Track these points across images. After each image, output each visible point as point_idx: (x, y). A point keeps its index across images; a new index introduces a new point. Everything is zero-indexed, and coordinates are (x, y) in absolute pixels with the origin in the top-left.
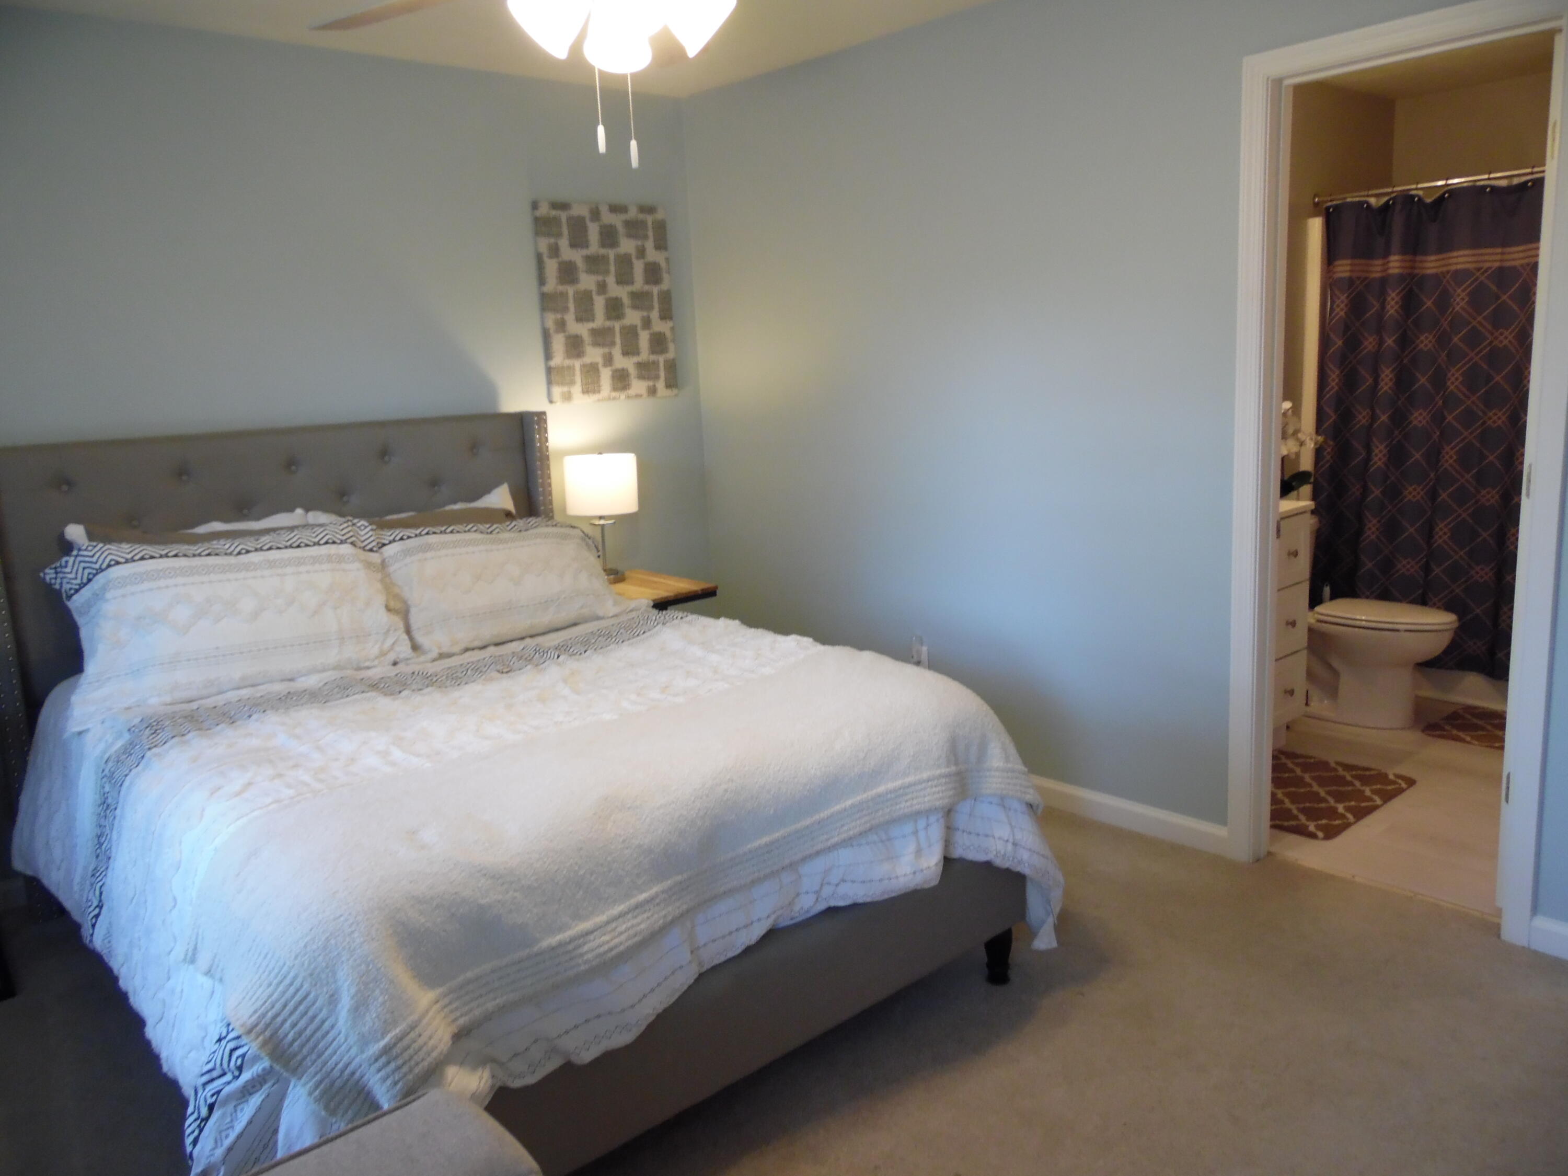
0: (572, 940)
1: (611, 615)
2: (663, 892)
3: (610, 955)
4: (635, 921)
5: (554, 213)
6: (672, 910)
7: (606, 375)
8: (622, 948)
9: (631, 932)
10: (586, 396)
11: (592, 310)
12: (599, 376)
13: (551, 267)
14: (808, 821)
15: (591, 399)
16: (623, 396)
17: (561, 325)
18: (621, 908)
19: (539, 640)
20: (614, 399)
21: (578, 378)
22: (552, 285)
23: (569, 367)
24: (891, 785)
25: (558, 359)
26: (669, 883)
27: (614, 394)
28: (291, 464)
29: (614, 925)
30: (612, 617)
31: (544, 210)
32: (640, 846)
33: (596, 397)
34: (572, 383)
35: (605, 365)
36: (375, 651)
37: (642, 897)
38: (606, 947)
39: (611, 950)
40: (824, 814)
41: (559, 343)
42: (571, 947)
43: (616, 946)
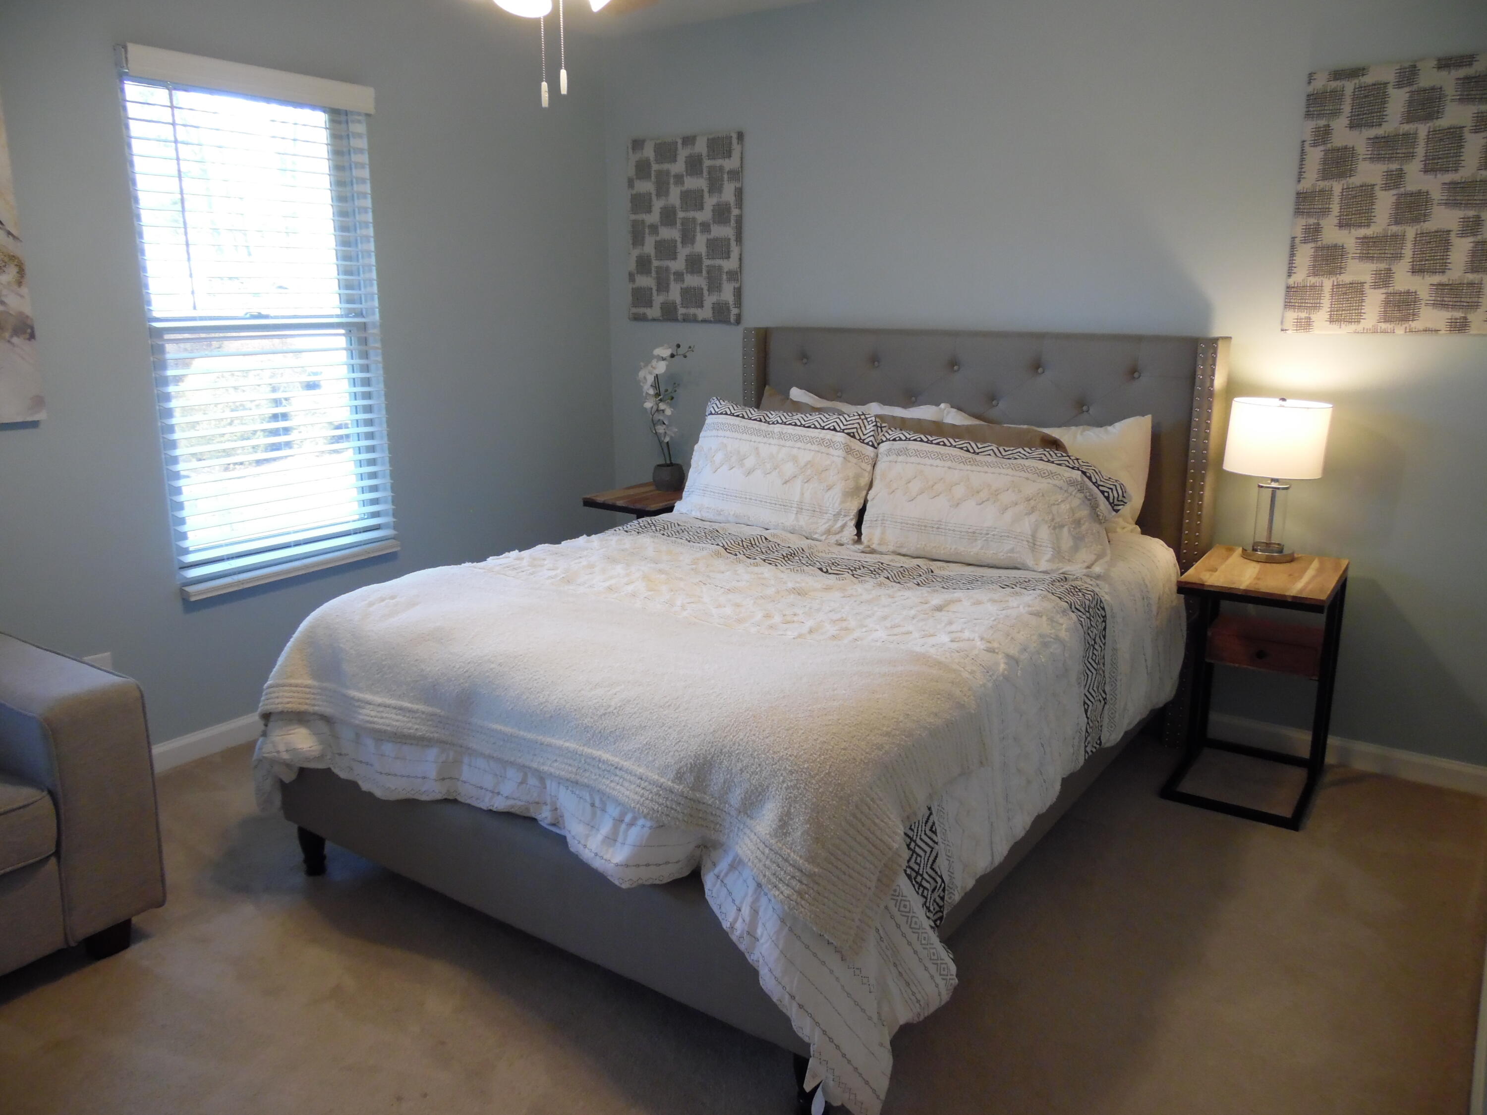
0: (359, 700)
1: (1039, 570)
2: (423, 713)
3: (369, 725)
4: (394, 716)
5: (1334, 84)
6: (422, 730)
7: (1374, 300)
8: (377, 726)
9: (387, 721)
10: (1335, 326)
11: (1370, 210)
12: (1363, 301)
13: (1315, 155)
14: (530, 736)
15: (1344, 331)
16: (1400, 330)
17: (1312, 233)
18: (393, 702)
19: (934, 565)
20: (1385, 332)
21: (1326, 302)
22: (1311, 180)
23: (1313, 287)
24: (606, 756)
25: (1300, 276)
26: (430, 709)
27: (1384, 326)
28: (953, 364)
29: (381, 709)
30: (1040, 572)
31: (1320, 83)
32: (422, 670)
33: (1353, 327)
34: (1316, 307)
35: (1376, 286)
36: (823, 528)
37: (406, 704)
38: (368, 718)
39: (371, 723)
40: (548, 740)
41: (1305, 254)
42: (357, 704)
43: (374, 723)
